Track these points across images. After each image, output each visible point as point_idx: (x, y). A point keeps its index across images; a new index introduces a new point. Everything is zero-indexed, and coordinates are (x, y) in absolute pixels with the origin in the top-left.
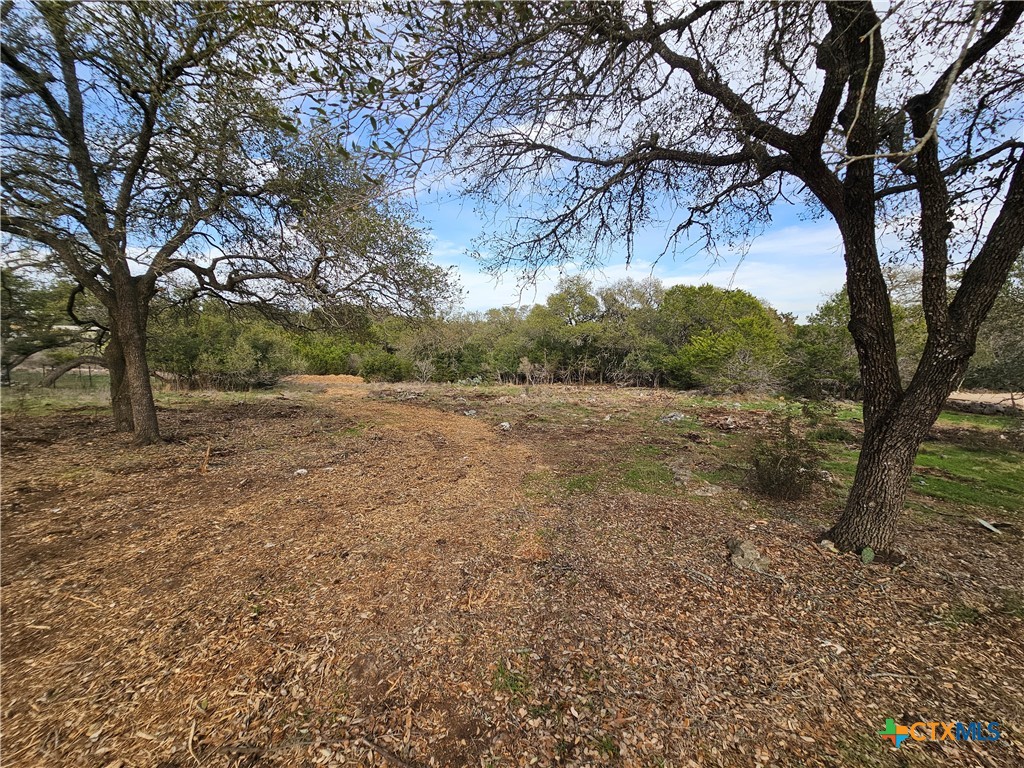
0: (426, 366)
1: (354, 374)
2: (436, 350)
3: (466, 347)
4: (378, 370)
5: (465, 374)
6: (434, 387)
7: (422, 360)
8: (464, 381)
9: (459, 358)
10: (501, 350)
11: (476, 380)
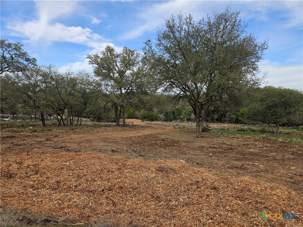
0: (162, 116)
1: (137, 119)
2: (166, 110)
3: (176, 109)
4: (147, 117)
5: (175, 119)
6: (164, 123)
7: (161, 114)
8: (174, 121)
9: (173, 113)
10: (187, 111)
11: (178, 121)
